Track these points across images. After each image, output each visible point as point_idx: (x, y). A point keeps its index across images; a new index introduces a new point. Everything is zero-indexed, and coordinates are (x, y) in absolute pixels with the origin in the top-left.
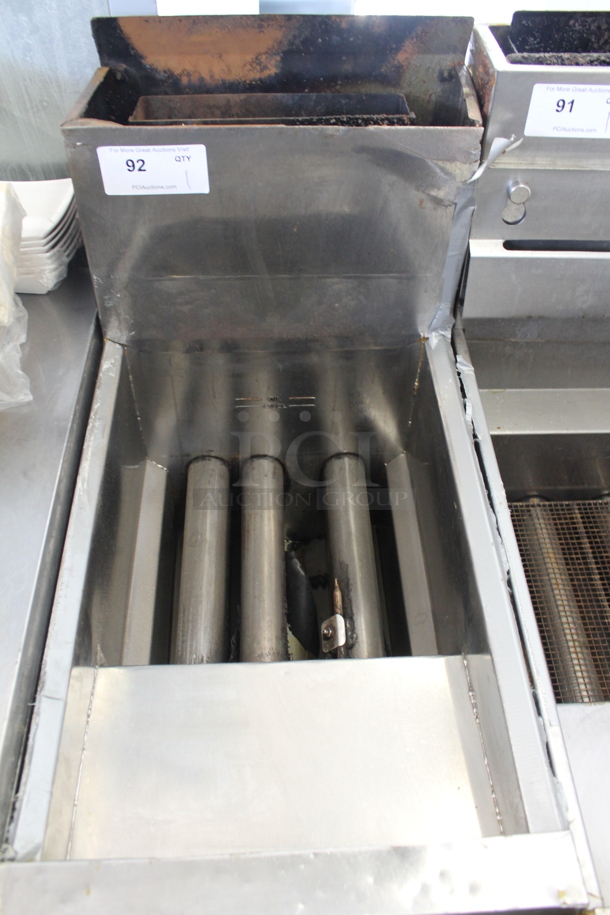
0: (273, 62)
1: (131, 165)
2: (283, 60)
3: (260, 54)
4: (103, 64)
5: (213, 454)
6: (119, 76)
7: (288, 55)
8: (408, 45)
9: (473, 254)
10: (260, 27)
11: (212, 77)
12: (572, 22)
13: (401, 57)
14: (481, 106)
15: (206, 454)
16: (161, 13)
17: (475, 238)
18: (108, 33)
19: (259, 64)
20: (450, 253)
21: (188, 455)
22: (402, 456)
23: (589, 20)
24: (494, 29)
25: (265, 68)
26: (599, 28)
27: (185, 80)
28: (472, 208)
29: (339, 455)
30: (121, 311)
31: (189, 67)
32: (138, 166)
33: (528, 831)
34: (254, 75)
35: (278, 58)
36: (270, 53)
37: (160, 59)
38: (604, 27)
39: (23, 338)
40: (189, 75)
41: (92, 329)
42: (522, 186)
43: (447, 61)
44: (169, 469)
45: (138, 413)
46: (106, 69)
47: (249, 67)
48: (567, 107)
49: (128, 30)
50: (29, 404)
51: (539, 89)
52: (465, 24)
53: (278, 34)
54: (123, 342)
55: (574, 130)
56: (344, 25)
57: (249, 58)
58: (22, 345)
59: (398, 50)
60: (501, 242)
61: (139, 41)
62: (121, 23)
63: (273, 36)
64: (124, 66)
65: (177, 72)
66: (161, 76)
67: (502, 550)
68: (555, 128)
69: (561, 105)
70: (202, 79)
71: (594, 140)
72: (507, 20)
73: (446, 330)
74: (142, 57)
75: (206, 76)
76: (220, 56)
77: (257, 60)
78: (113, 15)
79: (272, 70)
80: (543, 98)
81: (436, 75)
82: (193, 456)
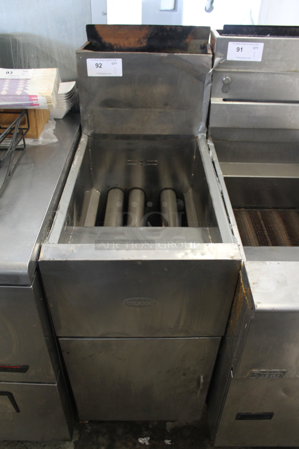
0: (145, 41)
1: (97, 65)
2: (148, 41)
3: (141, 38)
4: (88, 41)
5: (118, 186)
6: (93, 45)
7: (150, 39)
8: (189, 36)
9: (212, 103)
10: (141, 29)
11: (124, 46)
12: (243, 29)
13: (187, 40)
14: (212, 50)
15: (115, 186)
16: (109, 23)
17: (213, 97)
18: (91, 30)
19: (140, 42)
20: (204, 102)
21: (109, 187)
22: (190, 190)
23: (249, 28)
24: (218, 31)
25: (142, 43)
26: (252, 30)
27: (115, 47)
28: (210, 85)
29: (166, 189)
30: (89, 121)
31: (117, 43)
32: (99, 66)
33: (222, 242)
34: (139, 46)
35: (146, 40)
36: (144, 38)
37: (107, 40)
38: (254, 30)
39: (54, 128)
40: (116, 45)
41: (78, 127)
42: (228, 77)
43: (202, 42)
44: (101, 193)
45: (91, 166)
46: (89, 42)
47: (136, 43)
48: (240, 50)
49: (97, 29)
50: (56, 143)
51: (230, 44)
52: (208, 29)
53: (147, 32)
54: (89, 134)
55: (243, 58)
56: (168, 29)
57: (137, 40)
58: (54, 130)
59: (186, 38)
60: (222, 99)
61: (101, 33)
62: (96, 27)
63: (145, 32)
64: (95, 42)
65: (113, 44)
66: (107, 45)
67: (220, 186)
68: (237, 57)
69: (238, 49)
70: (121, 47)
71: (250, 62)
72: (222, 28)
73: (204, 133)
74: (101, 39)
75: (122, 46)
76: (127, 39)
77: (139, 41)
78: (93, 24)
79: (144, 44)
80: (232, 47)
81: (199, 47)
82: (111, 187)
